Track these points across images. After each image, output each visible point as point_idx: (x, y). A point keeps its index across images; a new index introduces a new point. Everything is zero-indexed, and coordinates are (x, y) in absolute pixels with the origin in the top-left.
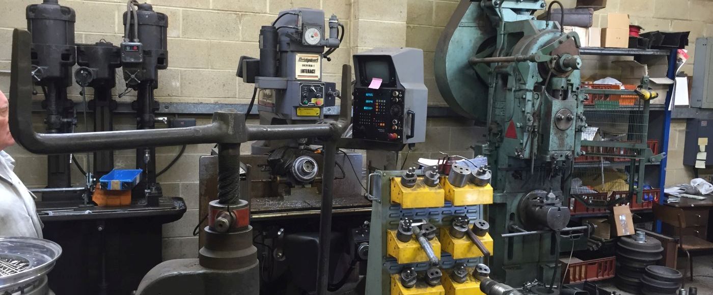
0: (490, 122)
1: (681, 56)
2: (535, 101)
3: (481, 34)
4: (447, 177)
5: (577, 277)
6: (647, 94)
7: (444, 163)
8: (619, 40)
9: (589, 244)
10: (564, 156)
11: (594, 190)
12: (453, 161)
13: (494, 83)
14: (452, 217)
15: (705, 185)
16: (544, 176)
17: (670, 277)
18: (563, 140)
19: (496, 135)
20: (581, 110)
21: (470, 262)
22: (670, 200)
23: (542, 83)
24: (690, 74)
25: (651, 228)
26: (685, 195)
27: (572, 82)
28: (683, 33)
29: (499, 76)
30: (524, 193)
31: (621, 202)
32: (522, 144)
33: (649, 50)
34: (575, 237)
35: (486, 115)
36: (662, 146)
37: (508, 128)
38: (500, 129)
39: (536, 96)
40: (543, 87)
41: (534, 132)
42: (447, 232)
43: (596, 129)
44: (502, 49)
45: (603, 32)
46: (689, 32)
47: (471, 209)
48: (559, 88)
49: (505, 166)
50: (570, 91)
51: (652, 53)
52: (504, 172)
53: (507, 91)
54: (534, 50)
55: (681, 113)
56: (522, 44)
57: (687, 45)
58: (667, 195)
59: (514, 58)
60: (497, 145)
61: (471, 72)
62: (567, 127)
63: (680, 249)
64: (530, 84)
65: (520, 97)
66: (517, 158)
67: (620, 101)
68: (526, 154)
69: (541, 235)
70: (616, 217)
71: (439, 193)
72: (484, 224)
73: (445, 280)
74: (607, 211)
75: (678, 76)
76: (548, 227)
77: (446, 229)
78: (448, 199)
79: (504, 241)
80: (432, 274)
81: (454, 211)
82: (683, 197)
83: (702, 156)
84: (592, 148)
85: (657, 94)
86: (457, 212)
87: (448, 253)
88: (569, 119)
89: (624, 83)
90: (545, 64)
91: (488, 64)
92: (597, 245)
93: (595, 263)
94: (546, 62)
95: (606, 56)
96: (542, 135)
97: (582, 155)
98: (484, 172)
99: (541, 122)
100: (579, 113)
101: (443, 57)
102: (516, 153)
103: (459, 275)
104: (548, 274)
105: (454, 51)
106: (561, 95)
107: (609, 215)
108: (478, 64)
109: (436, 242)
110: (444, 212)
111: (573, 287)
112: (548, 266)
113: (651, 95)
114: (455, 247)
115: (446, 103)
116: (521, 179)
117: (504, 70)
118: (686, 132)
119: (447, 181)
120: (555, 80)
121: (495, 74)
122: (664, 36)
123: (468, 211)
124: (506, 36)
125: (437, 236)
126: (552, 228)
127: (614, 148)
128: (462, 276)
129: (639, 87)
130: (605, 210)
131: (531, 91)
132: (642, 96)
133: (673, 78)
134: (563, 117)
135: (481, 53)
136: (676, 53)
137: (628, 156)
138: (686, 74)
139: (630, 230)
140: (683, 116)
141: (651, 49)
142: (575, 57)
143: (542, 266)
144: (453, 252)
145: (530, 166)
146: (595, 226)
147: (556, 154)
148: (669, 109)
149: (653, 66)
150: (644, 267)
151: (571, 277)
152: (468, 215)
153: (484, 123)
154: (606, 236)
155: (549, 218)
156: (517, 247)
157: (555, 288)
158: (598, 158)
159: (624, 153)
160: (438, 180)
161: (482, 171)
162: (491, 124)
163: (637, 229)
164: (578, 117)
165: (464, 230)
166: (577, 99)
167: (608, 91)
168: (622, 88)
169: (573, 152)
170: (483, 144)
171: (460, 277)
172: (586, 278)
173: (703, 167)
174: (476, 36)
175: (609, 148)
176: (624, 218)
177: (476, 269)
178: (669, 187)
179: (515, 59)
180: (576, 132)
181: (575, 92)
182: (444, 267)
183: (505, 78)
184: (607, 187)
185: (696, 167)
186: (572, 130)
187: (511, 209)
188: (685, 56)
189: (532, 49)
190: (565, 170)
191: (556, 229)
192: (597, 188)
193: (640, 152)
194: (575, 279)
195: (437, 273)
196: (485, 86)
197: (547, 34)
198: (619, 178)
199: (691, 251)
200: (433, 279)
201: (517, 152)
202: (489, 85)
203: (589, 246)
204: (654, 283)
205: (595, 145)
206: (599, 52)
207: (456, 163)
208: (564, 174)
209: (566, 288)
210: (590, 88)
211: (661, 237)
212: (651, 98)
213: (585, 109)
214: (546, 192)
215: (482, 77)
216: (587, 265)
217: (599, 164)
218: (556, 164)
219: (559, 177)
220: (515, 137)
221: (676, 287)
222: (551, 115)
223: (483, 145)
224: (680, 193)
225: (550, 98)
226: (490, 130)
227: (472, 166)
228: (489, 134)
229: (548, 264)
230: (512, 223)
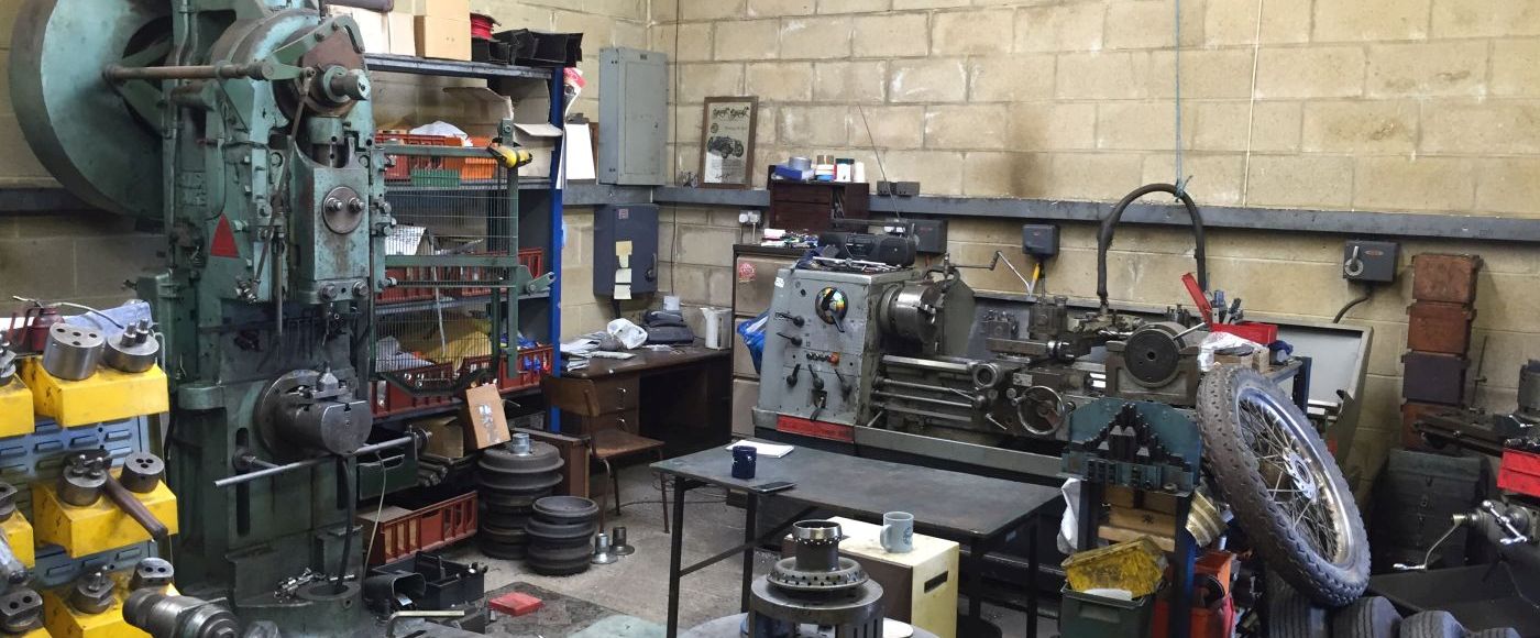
0: (172, 222)
1: (570, 82)
2: (274, 169)
3: (132, 10)
4: (40, 357)
5: (401, 546)
6: (511, 155)
7: (30, 323)
8: (451, 44)
9: (423, 473)
10: (349, 290)
11: (426, 360)
12: (56, 317)
13: (173, 128)
14: (63, 457)
15: (631, 332)
16: (310, 339)
17: (576, 515)
18: (345, 256)
19: (188, 250)
20: (379, 189)
21: (122, 559)
22: (572, 365)
23: (287, 130)
24: (594, 119)
25: (542, 424)
26: (599, 353)
27: (354, 127)
28: (571, 35)
29: (185, 111)
30: (266, 381)
31: (481, 379)
32: (250, 269)
33: (512, 67)
34: (387, 464)
35: (161, 205)
36: (549, 260)
37: (216, 235)
38: (197, 237)
39: (275, 159)
40: (289, 137)
41: (276, 239)
42: (52, 495)
43: (420, 230)
44: (188, 48)
45: (419, 23)
46: (581, 35)
47: (113, 432)
48: (326, 140)
49: (217, 323)
50: (352, 149)
51: (518, 73)
52: (214, 336)
53: (206, 147)
54: (262, 52)
55: (583, 194)
56: (232, 38)
57: (580, 59)
58: (566, 357)
59: (214, 69)
60: (193, 274)
61: (115, 101)
62: (351, 227)
63: (594, 458)
64: (259, 130)
65: (239, 161)
66: (242, 302)
67: (465, 171)
68: (263, 291)
69: (313, 469)
70: (472, 410)
71: (17, 400)
72: (150, 461)
73: (55, 613)
74: (455, 400)
75: (571, 122)
76: (326, 449)
77: (47, 490)
78: (46, 411)
79: (226, 496)
80: (14, 606)
81: (69, 441)
82: (594, 357)
83: (624, 275)
84: (416, 269)
85: (530, 155)
86: (77, 441)
87: (57, 546)
88: (353, 210)
89: (470, 135)
90: (290, 85)
91: (157, 81)
92: (439, 473)
93: (435, 512)
94: (292, 80)
95: (430, 77)
96: (298, 247)
97: (391, 286)
98: (141, 339)
99: (292, 217)
100: (376, 197)
101: (32, 62)
102: (239, 291)
103: (91, 595)
104: (332, 552)
105: (62, 49)
106: (332, 156)
107: (459, 408)
108: (129, 82)
109: (19, 523)
110: (40, 447)
111: (392, 569)
112: (333, 534)
113: (518, 158)
114: (75, 527)
115: (53, 179)
116: (257, 349)
117: (193, 97)
118: (595, 232)
119: (40, 367)
120: (316, 122)
121: (176, 107)
122: (537, 40)
123: (107, 436)
124: (194, 17)
125: (21, 510)
126: (334, 451)
127: (459, 268)
128: (99, 596)
129: (495, 141)
130: (450, 399)
131: (262, 146)
132: (502, 160)
133: (560, 126)
134: (339, 204)
135: (135, 55)
136: (563, 76)
137: (488, 283)
138: (587, 119)
139: (502, 433)
140: (586, 201)
141: (516, 64)
142: (356, 72)
143: (320, 537)
144: (70, 541)
145: (273, 317)
146: (428, 434)
147: (331, 288)
148: (558, 187)
149: (523, 102)
150: (529, 503)
151: (388, 550)
152: (108, 447)
153: (155, 225)
154: (456, 453)
155: (325, 431)
156: (257, 505)
157: (350, 579)
158: (430, 291)
159: (481, 277)
160: (14, 368)
161: (133, 336)
162: (175, 226)
163: (516, 429)
164: (374, 205)
165: (95, 484)
166: (368, 166)
167: (436, 149)
168: (467, 143)
169: (369, 280)
170: (159, 274)
171: (95, 599)
172: (419, 546)
173: (628, 296)
174: (118, 14)
175: (449, 269)
176: (488, 410)
177: (136, 572)
178: (571, 340)
179: (217, 71)
180: (371, 237)
181: (364, 150)
182: (50, 582)
183: (199, 114)
184: (450, 352)
185: (616, 298)
186: (361, 232)
187: (236, 420)
188: (582, 81)
189: (256, 51)
190: (357, 321)
191: (343, 453)
192: (432, 355)
193: (507, 273)
194: (396, 553)
195: (28, 600)
196: (154, 138)
197: (289, 19)
198: (476, 329)
199: (611, 459)
200: (17, 618)
201: (240, 287)
202: (163, 134)
203: (422, 477)
204: (548, 531)
205: (422, 264)
206: (414, 65)
207: (63, 321)
208: (355, 329)
209: (377, 574)
210: (402, 142)
211: (557, 440)
212: (519, 164)
213: (388, 188)
214: (318, 374)
215: (144, 114)
216: (419, 519)
217: (431, 304)
218: (335, 310)
219: (345, 339)
220: (234, 253)
221: (589, 532)
222: (312, 201)
223: (158, 278)
224: (590, 350)
225: (307, 162)
226: (173, 240)
227: (109, 326)
228: (173, 251)
229: (332, 531)
230: (242, 451)
